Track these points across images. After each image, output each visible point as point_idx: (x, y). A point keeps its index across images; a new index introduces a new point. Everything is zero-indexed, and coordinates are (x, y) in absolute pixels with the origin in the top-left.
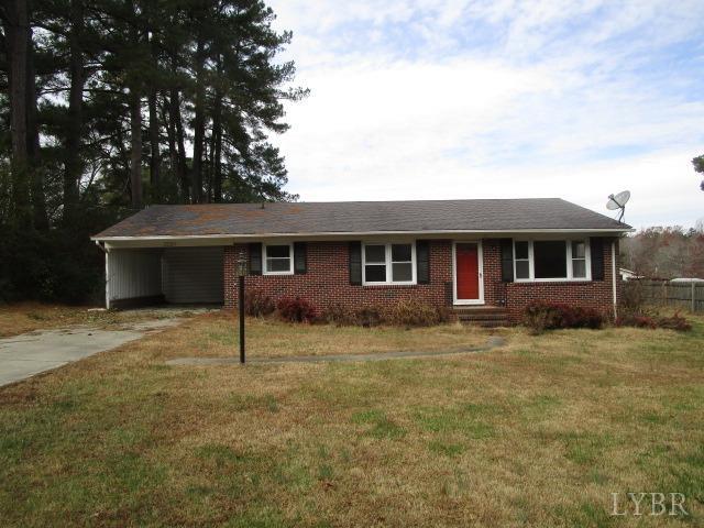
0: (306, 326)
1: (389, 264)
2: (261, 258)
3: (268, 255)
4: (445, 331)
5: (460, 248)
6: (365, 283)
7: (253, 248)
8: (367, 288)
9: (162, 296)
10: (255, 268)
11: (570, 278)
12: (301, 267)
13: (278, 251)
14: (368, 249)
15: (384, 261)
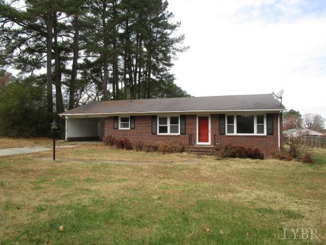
0: (124, 151)
1: (169, 125)
2: (118, 123)
3: (121, 121)
4: (178, 155)
5: (200, 118)
6: (158, 133)
7: (115, 118)
8: (159, 136)
9: (98, 137)
10: (116, 127)
11: (255, 133)
12: (133, 126)
13: (125, 120)
14: (160, 119)
15: (167, 124)
